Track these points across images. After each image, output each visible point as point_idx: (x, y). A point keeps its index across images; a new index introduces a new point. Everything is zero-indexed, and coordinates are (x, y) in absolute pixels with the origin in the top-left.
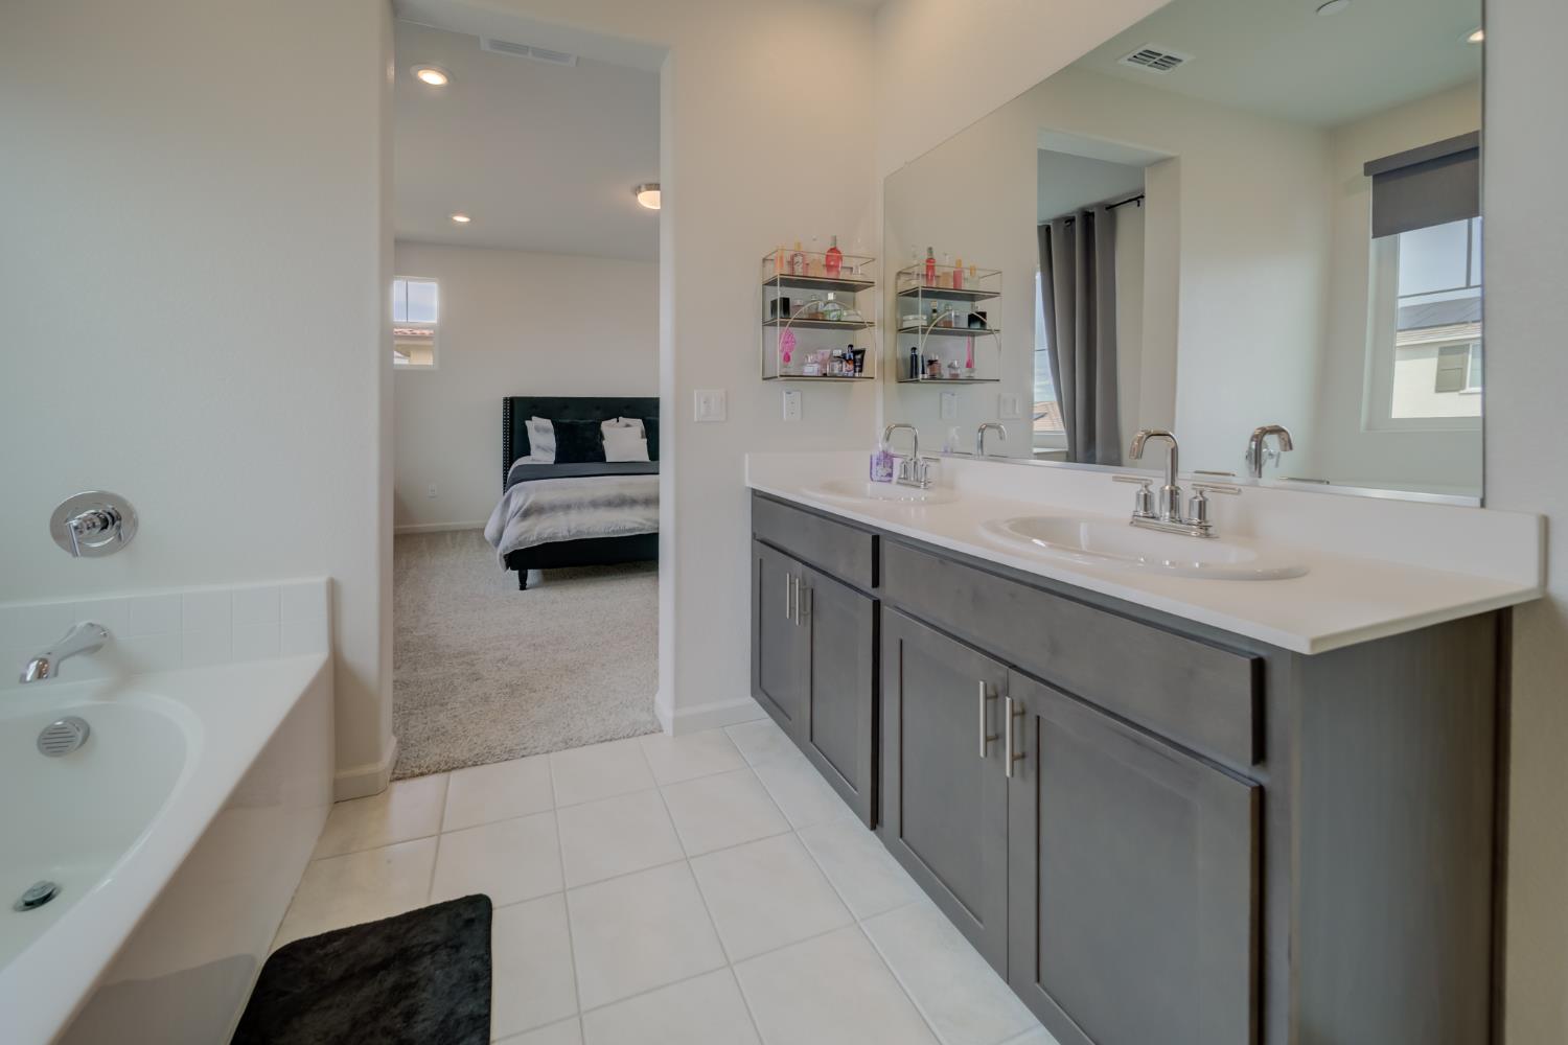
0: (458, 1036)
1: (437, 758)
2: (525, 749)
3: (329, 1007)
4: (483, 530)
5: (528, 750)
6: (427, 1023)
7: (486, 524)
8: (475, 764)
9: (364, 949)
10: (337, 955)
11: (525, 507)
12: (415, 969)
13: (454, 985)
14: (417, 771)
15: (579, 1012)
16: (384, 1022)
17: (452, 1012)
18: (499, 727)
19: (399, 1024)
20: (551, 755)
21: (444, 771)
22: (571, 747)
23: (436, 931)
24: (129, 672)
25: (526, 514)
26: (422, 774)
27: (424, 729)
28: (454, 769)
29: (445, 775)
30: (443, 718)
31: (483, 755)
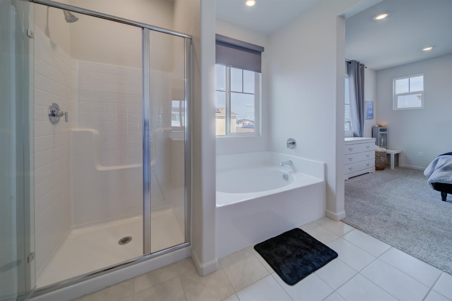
0: (309, 264)
1: (354, 223)
2: (384, 240)
3: (297, 241)
4: (423, 171)
5: (385, 241)
6: (307, 258)
7: (425, 169)
8: (364, 232)
9: (308, 239)
10: (304, 236)
11: (445, 166)
12: (312, 250)
13: (316, 258)
14: (347, 223)
15: (336, 290)
16: (302, 251)
17: (312, 261)
18: (381, 230)
19: (303, 253)
20: (393, 248)
21: (354, 227)
22: (404, 251)
23: (322, 249)
24: (295, 171)
25: (446, 169)
26: (348, 224)
27: (358, 216)
28: (357, 229)
29: (354, 228)
30: (366, 218)
31: (368, 232)
